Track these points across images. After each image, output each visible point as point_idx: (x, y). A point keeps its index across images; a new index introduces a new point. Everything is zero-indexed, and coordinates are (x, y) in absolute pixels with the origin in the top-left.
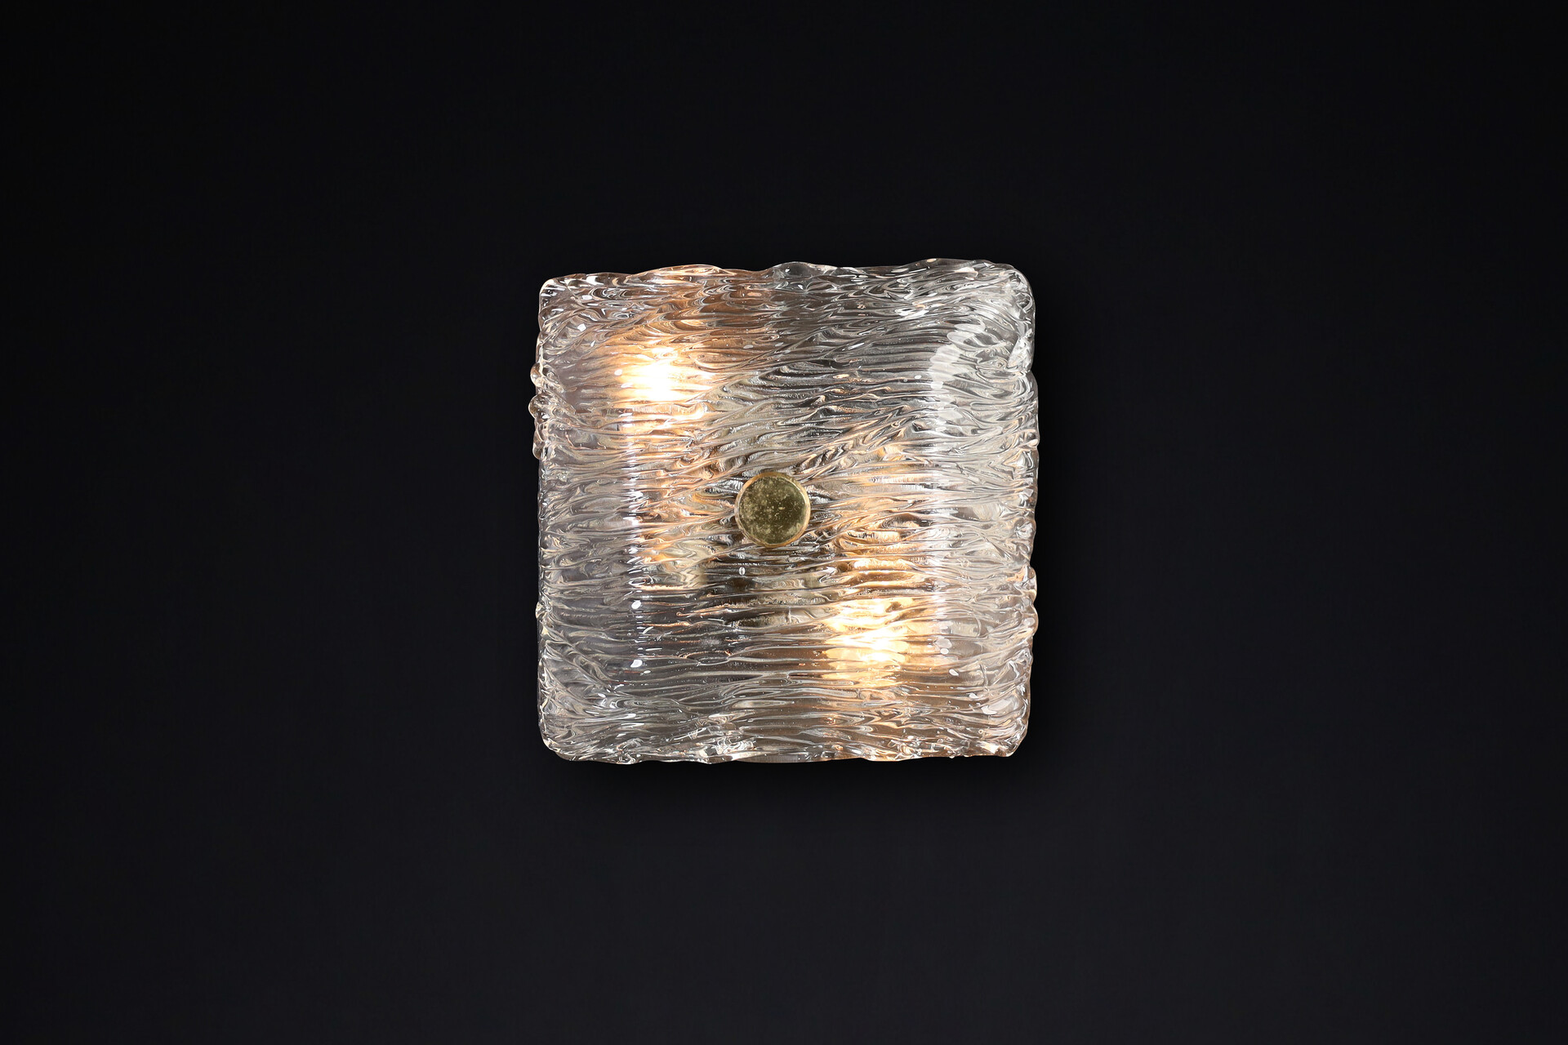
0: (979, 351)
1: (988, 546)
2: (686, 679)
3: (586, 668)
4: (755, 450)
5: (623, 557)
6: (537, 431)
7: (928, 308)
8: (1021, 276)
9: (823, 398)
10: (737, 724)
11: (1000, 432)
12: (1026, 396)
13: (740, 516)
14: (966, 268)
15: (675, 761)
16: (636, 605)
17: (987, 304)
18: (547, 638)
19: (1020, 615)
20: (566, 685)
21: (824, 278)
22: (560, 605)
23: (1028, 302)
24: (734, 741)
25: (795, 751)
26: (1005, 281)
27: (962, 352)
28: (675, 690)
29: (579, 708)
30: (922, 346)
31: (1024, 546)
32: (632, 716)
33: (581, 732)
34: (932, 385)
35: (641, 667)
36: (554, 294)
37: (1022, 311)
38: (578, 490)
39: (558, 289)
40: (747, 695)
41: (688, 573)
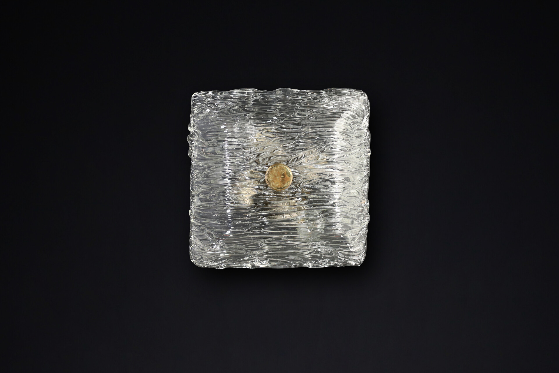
0: (352, 121)
1: (354, 191)
2: (246, 238)
3: (209, 234)
4: (272, 155)
5: (223, 193)
6: (190, 148)
7: (334, 105)
8: (365, 95)
9: (297, 137)
10: (263, 254)
11: (359, 150)
12: (367, 137)
13: (267, 179)
14: (346, 91)
15: (239, 268)
16: (228, 211)
17: (354, 104)
18: (193, 223)
19: (364, 216)
20: (201, 240)
21: (296, 93)
22: (199, 211)
23: (367, 104)
24: (261, 261)
25: (282, 264)
26: (360, 96)
27: (347, 121)
28: (242, 242)
29: (206, 248)
30: (332, 119)
31: (366, 191)
32: (225, 251)
33: (206, 257)
34: (336, 133)
35: (230, 234)
36: (197, 98)
37: (365, 107)
38: (207, 170)
39: (198, 96)
40: (267, 244)
41: (247, 200)
